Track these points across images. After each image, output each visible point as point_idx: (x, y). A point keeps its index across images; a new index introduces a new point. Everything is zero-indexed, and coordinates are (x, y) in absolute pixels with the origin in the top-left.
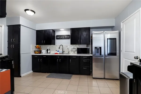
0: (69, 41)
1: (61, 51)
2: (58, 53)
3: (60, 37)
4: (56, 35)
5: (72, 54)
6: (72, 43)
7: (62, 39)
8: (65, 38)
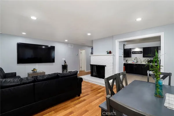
0: (142, 55)
1: (135, 61)
2: (134, 62)
3: (135, 53)
4: (132, 51)
5: (144, 63)
6: (144, 57)
7: (136, 53)
8: (138, 53)
